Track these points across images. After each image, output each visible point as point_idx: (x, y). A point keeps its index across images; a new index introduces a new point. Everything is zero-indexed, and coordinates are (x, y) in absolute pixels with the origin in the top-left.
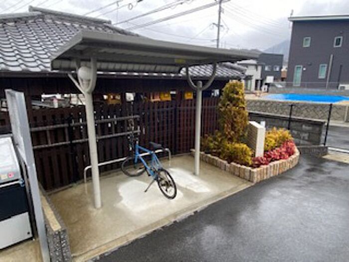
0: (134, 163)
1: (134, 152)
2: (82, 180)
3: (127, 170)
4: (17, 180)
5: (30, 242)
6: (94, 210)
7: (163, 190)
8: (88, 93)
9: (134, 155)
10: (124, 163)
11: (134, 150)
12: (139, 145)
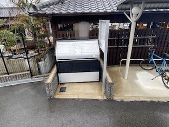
0: (148, 63)
1: (150, 57)
2: (119, 65)
3: (142, 66)
4: (98, 58)
5: (98, 83)
6: (123, 80)
7: (165, 82)
8: (135, 21)
9: (149, 58)
10: (142, 61)
11: (150, 56)
12: (155, 53)
